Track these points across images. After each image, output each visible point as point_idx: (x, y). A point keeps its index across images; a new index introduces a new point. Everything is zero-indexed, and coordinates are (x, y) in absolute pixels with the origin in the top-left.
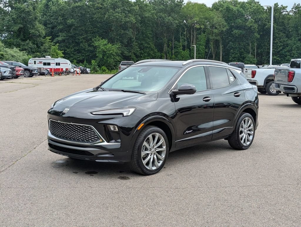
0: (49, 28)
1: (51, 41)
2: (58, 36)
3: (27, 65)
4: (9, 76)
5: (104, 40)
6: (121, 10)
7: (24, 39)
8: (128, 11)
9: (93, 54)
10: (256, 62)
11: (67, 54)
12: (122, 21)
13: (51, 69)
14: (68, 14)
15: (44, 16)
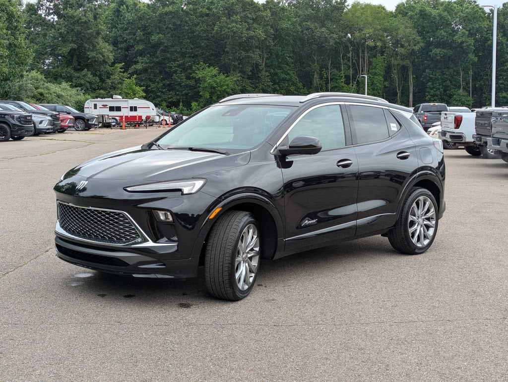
0: (121, 49)
1: (123, 70)
2: (136, 63)
3: (83, 111)
4: (48, 129)
5: (213, 68)
6: (241, 17)
7: (79, 67)
8: (253, 19)
9: (194, 91)
10: (471, 103)
11: (152, 92)
12: (243, 35)
13: (121, 117)
14: (152, 25)
15: (113, 30)
